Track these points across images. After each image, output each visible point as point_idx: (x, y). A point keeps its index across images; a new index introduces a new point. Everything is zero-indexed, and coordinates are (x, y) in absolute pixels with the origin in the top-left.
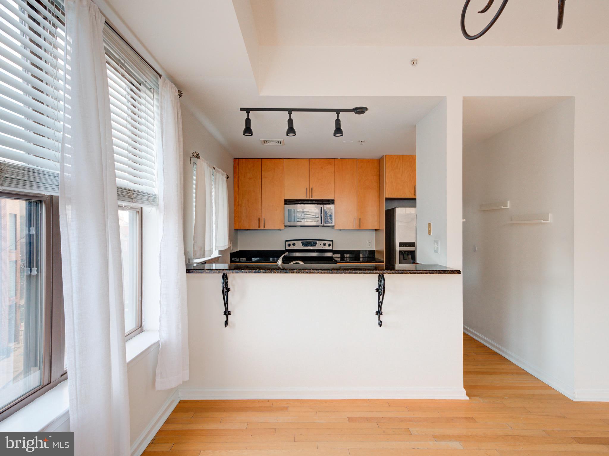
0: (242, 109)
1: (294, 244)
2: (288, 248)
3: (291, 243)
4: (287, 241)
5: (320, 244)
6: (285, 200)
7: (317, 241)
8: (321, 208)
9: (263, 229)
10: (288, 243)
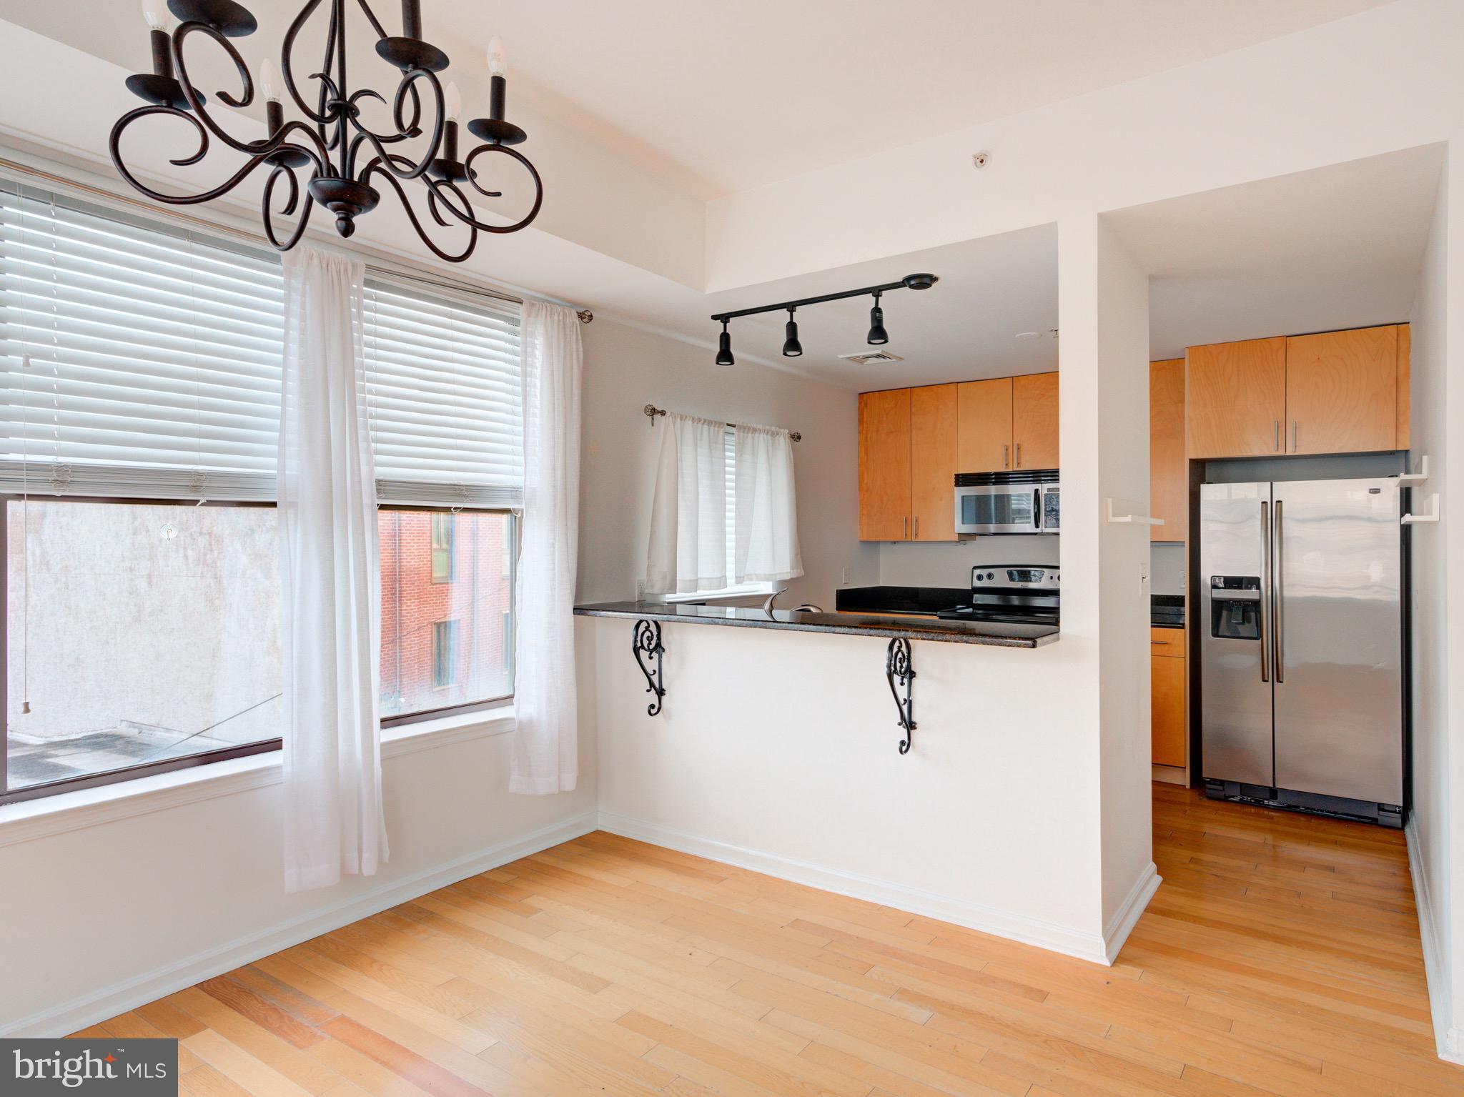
0: (715, 318)
1: (990, 576)
2: (978, 584)
3: (984, 572)
4: (975, 568)
5: (1052, 578)
6: (957, 476)
7: (1044, 570)
8: (1037, 491)
9: (913, 540)
10: (977, 572)
